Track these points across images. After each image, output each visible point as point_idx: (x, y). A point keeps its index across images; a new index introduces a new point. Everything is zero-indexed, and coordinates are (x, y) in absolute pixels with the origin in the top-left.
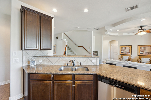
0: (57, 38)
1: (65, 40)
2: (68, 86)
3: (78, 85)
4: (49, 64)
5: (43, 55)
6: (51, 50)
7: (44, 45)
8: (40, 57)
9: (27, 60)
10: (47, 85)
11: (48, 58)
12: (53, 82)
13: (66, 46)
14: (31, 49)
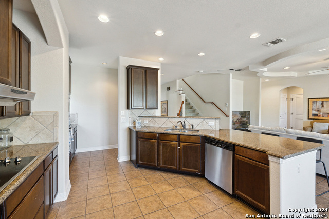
0: (169, 89)
1: (181, 92)
2: (173, 147)
3: (184, 146)
4: (156, 126)
5: (149, 115)
6: (157, 108)
7: (150, 104)
8: (145, 117)
9: (132, 121)
10: (152, 145)
11: (154, 119)
12: (159, 142)
13: (183, 102)
14: (137, 108)
